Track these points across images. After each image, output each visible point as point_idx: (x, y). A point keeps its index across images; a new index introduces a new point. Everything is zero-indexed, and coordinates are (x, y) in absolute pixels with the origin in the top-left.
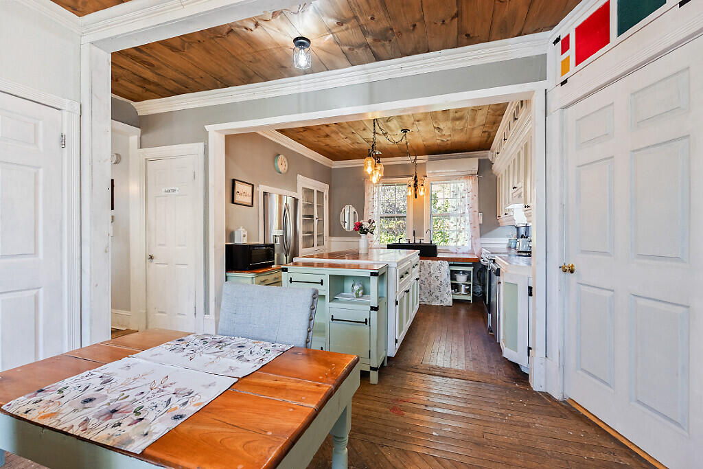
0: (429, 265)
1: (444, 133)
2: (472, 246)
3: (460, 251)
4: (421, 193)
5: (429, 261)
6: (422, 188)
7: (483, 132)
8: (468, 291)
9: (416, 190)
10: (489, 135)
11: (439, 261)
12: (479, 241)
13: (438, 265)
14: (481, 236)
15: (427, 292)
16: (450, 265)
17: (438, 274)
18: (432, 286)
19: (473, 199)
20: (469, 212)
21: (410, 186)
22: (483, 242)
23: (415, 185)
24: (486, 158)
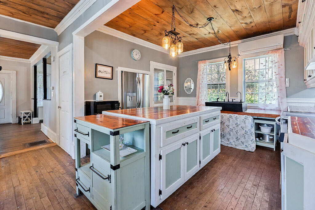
0: (236, 118)
1: (245, 15)
2: (279, 105)
3: (267, 108)
4: (234, 66)
5: (236, 115)
6: (235, 63)
7: (284, 6)
8: (272, 140)
9: (229, 64)
10: (290, 8)
11: (244, 116)
12: (285, 100)
13: (244, 119)
14: (287, 97)
15: (235, 138)
16: (254, 119)
17: (244, 125)
18: (238, 134)
19: (279, 68)
20: (276, 78)
21: (225, 62)
22: (289, 101)
23: (229, 61)
24: (292, 34)
